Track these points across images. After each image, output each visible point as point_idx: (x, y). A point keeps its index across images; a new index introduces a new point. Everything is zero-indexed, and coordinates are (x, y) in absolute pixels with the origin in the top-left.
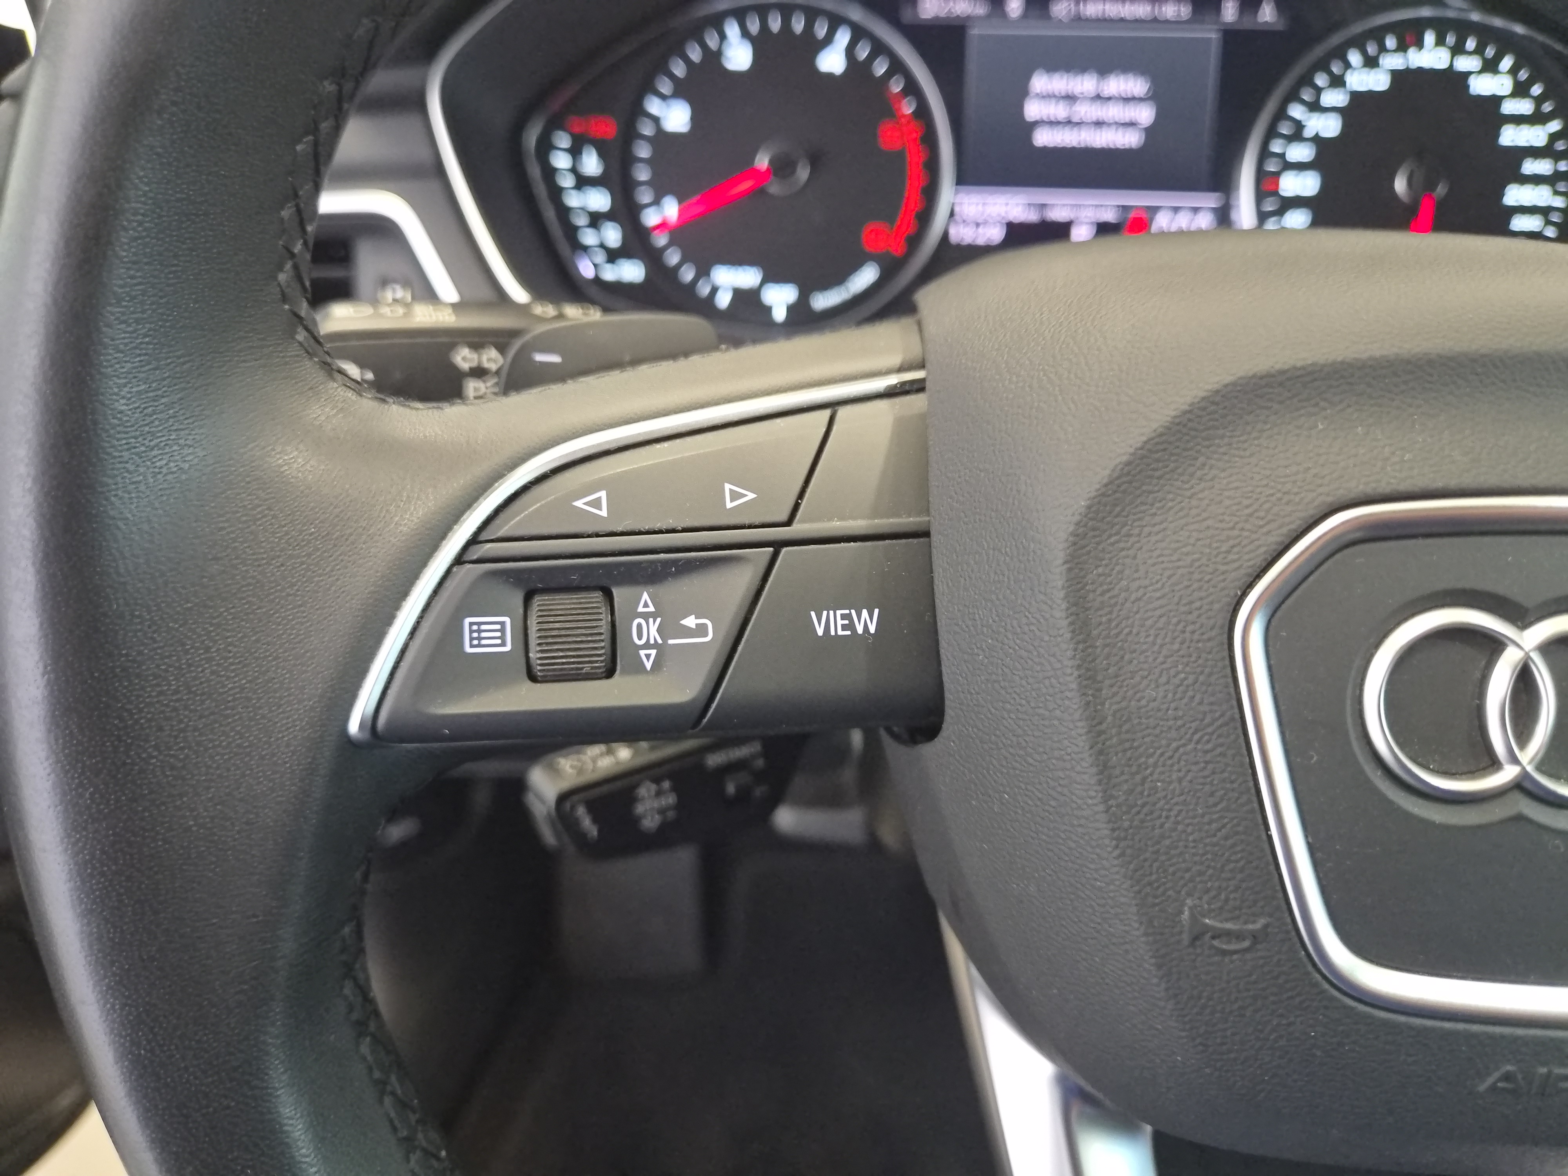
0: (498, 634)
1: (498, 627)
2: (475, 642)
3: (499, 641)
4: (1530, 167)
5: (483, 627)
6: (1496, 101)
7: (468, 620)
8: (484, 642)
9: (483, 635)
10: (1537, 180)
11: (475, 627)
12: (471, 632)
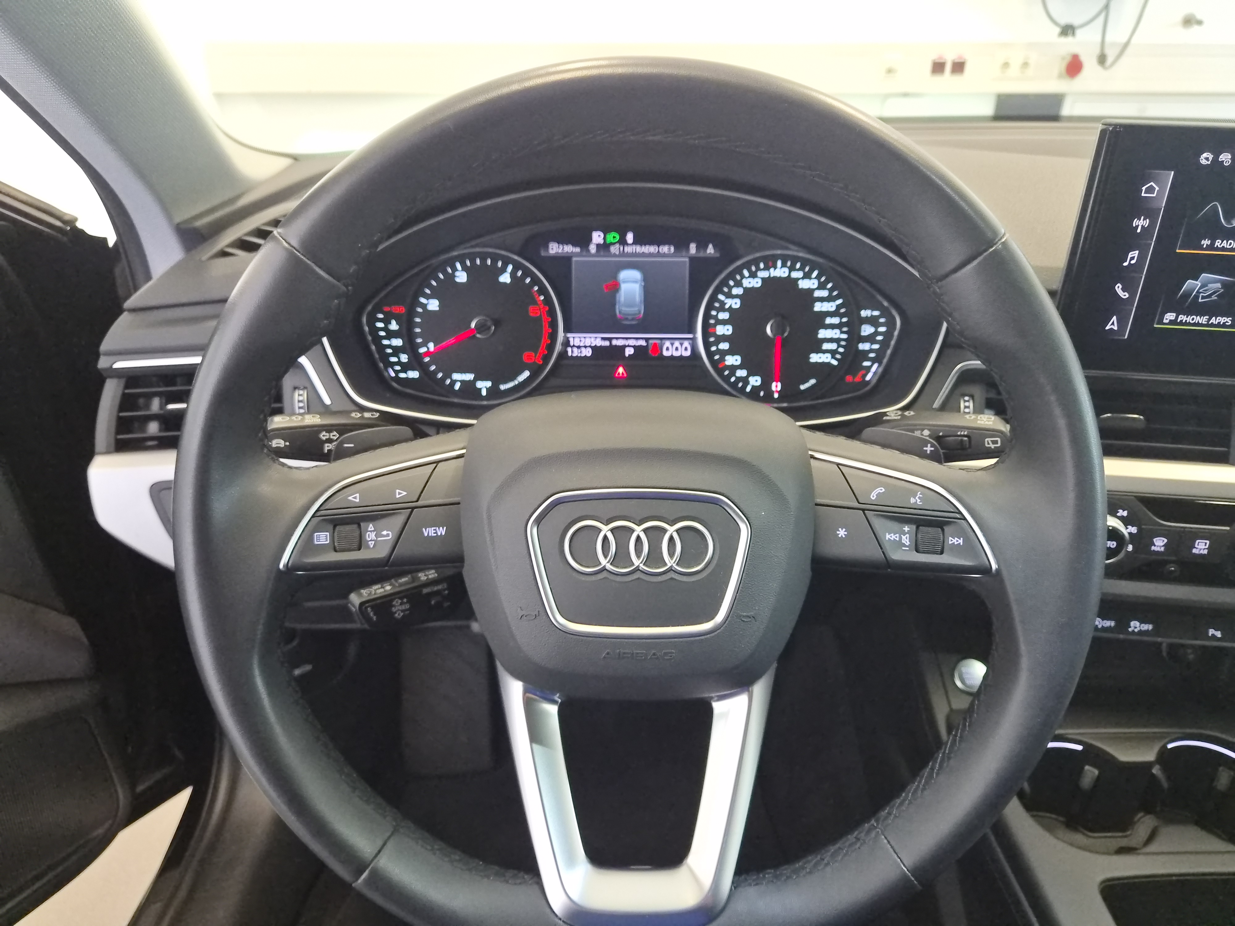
0: (325, 538)
1: (325, 536)
2: (318, 540)
3: (325, 540)
4: (829, 321)
5: (321, 536)
6: (810, 291)
7: (316, 534)
8: (321, 540)
9: (321, 538)
10: (832, 327)
11: (318, 536)
12: (317, 537)
